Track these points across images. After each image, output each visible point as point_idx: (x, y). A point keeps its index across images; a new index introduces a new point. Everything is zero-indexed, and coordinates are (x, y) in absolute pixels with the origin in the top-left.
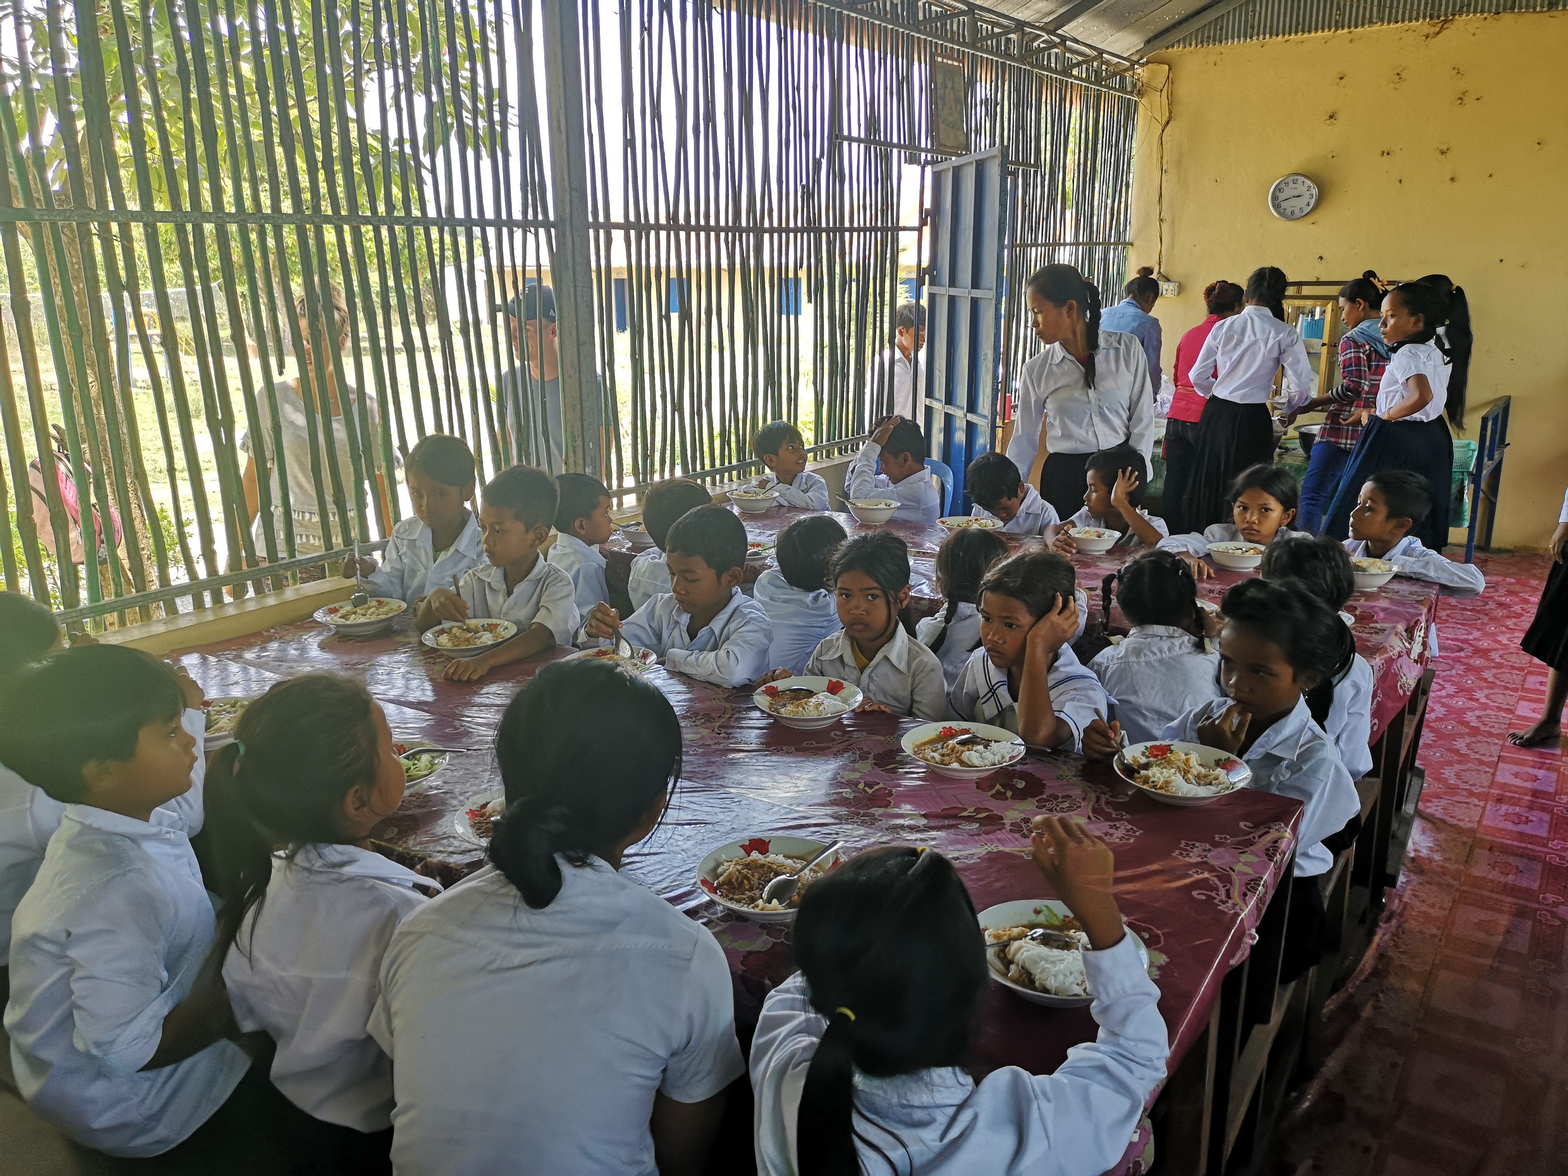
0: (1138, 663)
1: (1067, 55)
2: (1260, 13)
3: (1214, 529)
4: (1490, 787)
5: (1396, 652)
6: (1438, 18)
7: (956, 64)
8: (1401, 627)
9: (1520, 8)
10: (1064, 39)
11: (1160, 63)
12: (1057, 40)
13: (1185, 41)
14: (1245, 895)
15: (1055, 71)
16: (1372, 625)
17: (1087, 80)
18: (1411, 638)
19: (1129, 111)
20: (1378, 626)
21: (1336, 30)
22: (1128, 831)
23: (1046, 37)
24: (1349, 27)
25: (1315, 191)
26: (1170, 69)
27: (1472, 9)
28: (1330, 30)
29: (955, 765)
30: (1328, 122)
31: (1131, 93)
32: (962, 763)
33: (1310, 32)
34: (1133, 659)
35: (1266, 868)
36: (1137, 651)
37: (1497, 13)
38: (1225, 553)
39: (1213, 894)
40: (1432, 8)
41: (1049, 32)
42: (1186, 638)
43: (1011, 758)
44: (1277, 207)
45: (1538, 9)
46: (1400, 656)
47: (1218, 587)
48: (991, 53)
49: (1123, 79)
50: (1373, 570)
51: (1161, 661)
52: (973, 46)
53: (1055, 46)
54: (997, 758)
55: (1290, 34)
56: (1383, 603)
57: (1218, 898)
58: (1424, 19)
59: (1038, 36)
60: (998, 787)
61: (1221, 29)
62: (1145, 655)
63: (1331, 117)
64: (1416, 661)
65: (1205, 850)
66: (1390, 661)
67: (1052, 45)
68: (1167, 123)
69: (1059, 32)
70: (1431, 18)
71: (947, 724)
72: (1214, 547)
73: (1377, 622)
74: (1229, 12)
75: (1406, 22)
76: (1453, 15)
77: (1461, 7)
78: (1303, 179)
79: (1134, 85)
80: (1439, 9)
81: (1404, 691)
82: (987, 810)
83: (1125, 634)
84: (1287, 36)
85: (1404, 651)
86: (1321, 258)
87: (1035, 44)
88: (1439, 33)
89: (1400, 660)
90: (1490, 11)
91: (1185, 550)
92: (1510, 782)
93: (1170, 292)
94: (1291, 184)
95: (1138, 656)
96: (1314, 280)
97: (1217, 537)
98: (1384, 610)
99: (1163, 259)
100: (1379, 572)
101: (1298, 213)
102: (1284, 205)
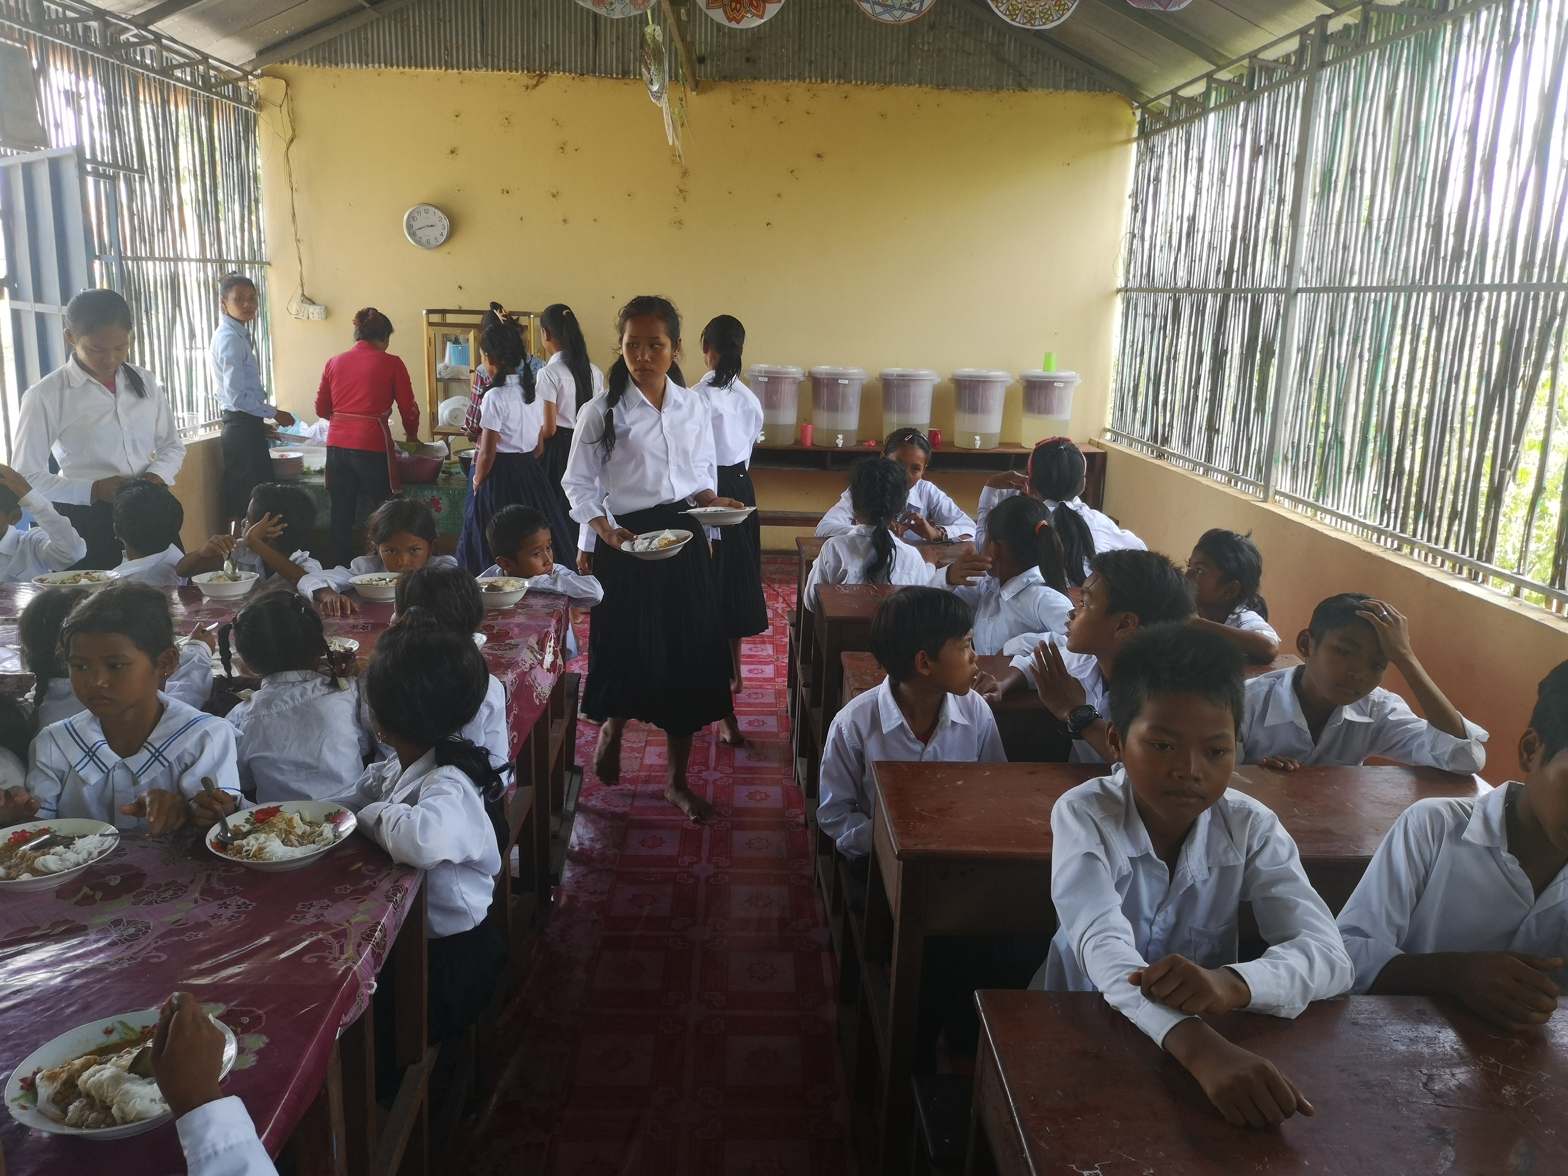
0: (270, 715)
1: (165, 53)
2: (373, 42)
3: (359, 561)
4: (639, 771)
5: (528, 665)
6: (534, 72)
7: (18, 45)
8: (533, 641)
9: (600, 73)
10: (158, 37)
11: (275, 77)
12: (151, 37)
13: (300, 58)
14: (359, 945)
15: (152, 70)
16: (507, 642)
17: (193, 84)
18: (542, 649)
19: (248, 126)
20: (513, 642)
21: (447, 69)
22: (239, 907)
23: (135, 31)
24: (458, 69)
25: (446, 222)
26: (288, 85)
27: (561, 69)
28: (441, 68)
29: (25, 877)
30: (451, 156)
31: (248, 104)
32: (35, 872)
33: (422, 67)
34: (264, 712)
35: (384, 910)
36: (267, 703)
37: (583, 75)
38: (369, 585)
39: (326, 954)
40: (528, 62)
41: (138, 26)
42: (318, 681)
43: (100, 853)
44: (413, 235)
45: (614, 76)
46: (531, 668)
47: (362, 621)
48: (66, 39)
49: (236, 89)
50: (508, 589)
51: (294, 709)
52: (39, 28)
53: (148, 42)
54: (84, 855)
55: (404, 67)
56: (519, 619)
57: (331, 957)
58: (523, 71)
59: (126, 30)
60: (86, 890)
61: (336, 52)
62: (276, 706)
63: (452, 152)
64: (548, 670)
65: (322, 907)
66: (523, 676)
67: (144, 41)
68: (292, 141)
69: (151, 27)
70: (528, 72)
71: (18, 828)
72: (356, 580)
73: (512, 638)
74: (341, 36)
75: (508, 71)
76: (547, 71)
77: (552, 65)
78: (433, 209)
79: (250, 97)
80: (534, 64)
81: (540, 701)
82: (66, 922)
83: (256, 687)
84: (401, 68)
85: (536, 662)
86: (460, 287)
87: (123, 38)
88: (536, 85)
89: (533, 671)
90: (576, 72)
91: (326, 585)
92: (655, 763)
93: (315, 314)
94: (423, 213)
95: (269, 707)
96: (457, 308)
97: (363, 569)
98: (518, 625)
99: (305, 281)
100: (513, 589)
101: (433, 242)
102: (419, 233)
